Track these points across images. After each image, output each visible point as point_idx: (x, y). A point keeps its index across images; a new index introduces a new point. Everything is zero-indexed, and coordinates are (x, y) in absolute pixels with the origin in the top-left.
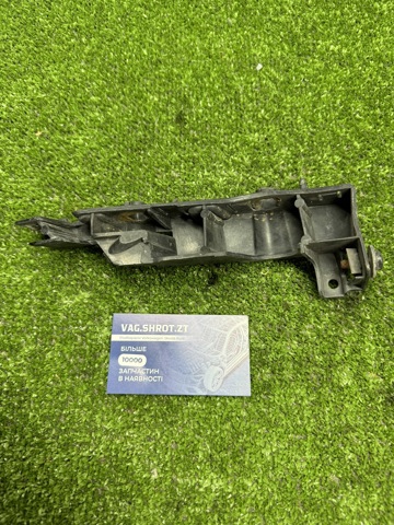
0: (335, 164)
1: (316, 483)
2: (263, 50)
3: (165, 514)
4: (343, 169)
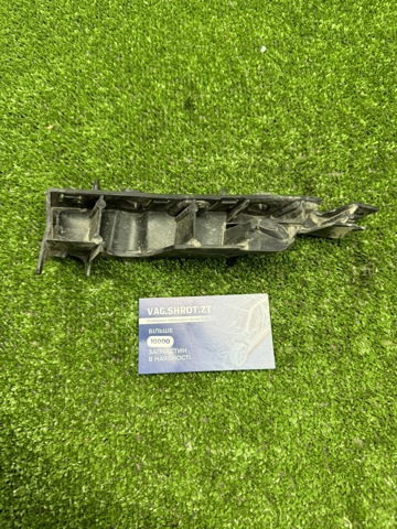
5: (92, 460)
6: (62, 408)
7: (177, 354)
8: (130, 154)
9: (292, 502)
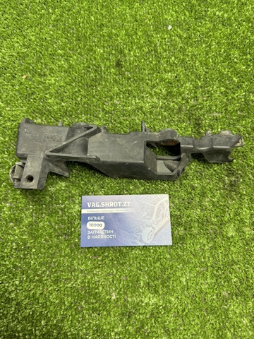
0: (222, 93)
1: (215, 297)
2: (172, 16)
3: (121, 320)
4: (226, 96)
5: (48, 303)
6: (29, 268)
7: (107, 234)
8: (78, 97)
9: (180, 334)
